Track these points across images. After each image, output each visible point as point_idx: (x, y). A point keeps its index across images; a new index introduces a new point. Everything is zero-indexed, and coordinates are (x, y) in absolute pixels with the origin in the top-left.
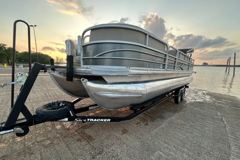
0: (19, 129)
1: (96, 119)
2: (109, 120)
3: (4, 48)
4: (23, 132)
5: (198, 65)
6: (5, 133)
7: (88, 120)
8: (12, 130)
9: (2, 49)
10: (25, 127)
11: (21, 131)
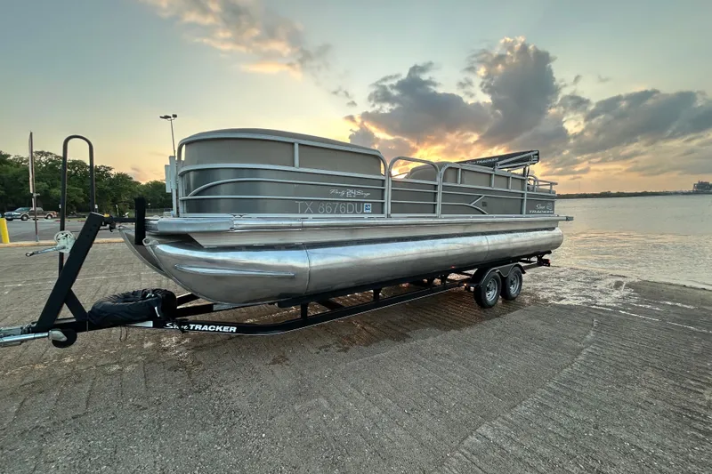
0: (57, 333)
1: (206, 326)
2: (234, 329)
3: (108, 175)
4: (64, 339)
5: (676, 193)
6: (34, 338)
7: (192, 326)
8: (47, 334)
9: (103, 177)
10: (71, 331)
11: (61, 338)
